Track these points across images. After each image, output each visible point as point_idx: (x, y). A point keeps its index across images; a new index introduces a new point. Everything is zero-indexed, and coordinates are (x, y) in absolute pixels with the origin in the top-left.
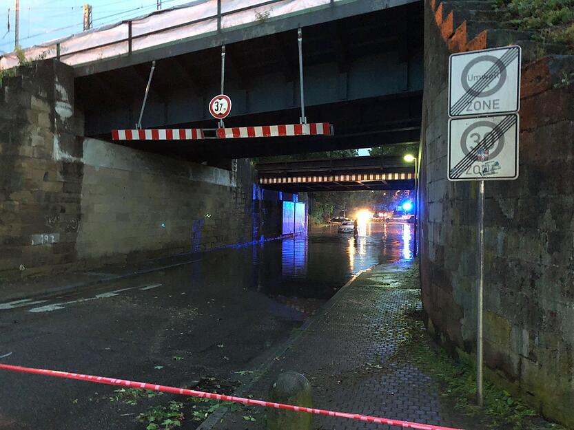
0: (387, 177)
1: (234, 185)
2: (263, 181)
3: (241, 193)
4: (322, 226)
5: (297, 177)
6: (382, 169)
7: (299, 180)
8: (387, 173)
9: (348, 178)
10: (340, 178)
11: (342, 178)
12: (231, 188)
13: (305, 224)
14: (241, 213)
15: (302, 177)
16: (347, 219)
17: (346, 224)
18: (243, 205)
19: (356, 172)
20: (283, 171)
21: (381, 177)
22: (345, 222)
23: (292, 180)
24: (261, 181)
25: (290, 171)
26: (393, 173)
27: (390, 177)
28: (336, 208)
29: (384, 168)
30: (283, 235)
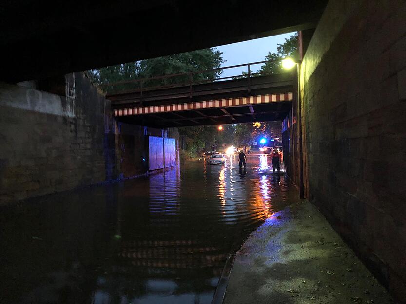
0: (255, 100)
1: (70, 114)
2: (118, 113)
3: (84, 126)
4: (196, 159)
5: (154, 106)
6: (249, 91)
7: (157, 109)
8: (255, 96)
9: (211, 104)
10: (201, 105)
11: (204, 105)
12: (65, 118)
13: (177, 158)
14: (86, 149)
15: (160, 105)
16: (217, 153)
17: (215, 157)
18: (90, 140)
19: (220, 97)
20: (138, 101)
21: (248, 100)
22: (214, 155)
23: (149, 110)
24: (116, 113)
25: (146, 100)
26: (263, 95)
27: (259, 100)
28: (207, 144)
29: (251, 90)
30: (149, 171)
